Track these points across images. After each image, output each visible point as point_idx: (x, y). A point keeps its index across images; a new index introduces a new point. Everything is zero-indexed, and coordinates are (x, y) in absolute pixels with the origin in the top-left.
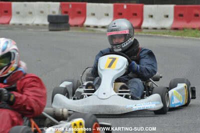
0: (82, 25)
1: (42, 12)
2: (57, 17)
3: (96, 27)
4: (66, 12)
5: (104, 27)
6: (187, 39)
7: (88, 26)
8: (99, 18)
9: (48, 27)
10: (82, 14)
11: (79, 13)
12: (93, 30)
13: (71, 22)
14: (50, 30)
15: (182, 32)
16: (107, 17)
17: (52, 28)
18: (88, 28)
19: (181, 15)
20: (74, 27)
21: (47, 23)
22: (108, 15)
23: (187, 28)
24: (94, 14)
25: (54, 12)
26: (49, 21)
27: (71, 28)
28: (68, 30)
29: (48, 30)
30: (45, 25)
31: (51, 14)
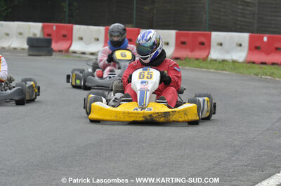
0: (67, 51)
1: (21, 34)
2: (38, 40)
3: (84, 53)
4: (49, 35)
5: (92, 54)
6: (187, 70)
7: (74, 52)
8: (88, 43)
9: (27, 51)
10: (68, 37)
11: (64, 36)
12: (79, 57)
13: (55, 46)
14: (30, 55)
15: (184, 62)
16: (97, 42)
17: (31, 53)
18: (74, 55)
19: (183, 43)
20: (58, 53)
21: (26, 46)
22: (98, 40)
23: (189, 58)
24: (81, 39)
25: (34, 34)
26: (28, 44)
27: (54, 53)
28: (51, 55)
29: (27, 55)
30: (24, 49)
31: (31, 36)
